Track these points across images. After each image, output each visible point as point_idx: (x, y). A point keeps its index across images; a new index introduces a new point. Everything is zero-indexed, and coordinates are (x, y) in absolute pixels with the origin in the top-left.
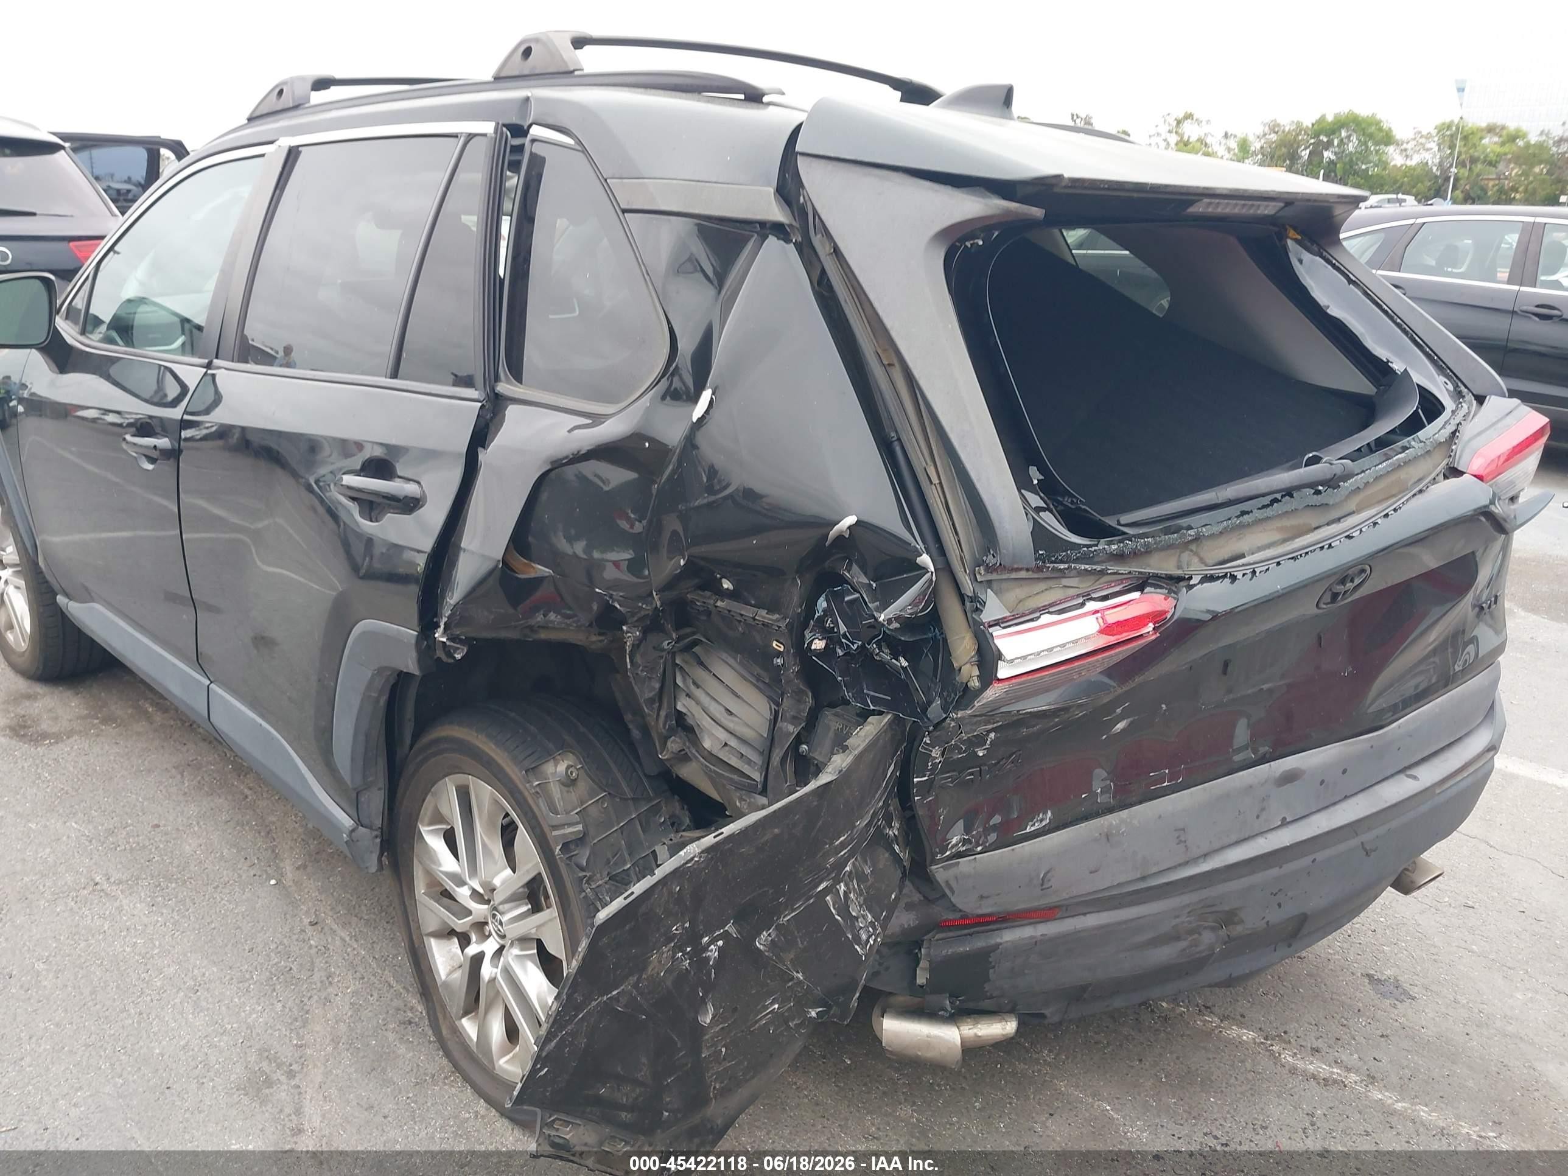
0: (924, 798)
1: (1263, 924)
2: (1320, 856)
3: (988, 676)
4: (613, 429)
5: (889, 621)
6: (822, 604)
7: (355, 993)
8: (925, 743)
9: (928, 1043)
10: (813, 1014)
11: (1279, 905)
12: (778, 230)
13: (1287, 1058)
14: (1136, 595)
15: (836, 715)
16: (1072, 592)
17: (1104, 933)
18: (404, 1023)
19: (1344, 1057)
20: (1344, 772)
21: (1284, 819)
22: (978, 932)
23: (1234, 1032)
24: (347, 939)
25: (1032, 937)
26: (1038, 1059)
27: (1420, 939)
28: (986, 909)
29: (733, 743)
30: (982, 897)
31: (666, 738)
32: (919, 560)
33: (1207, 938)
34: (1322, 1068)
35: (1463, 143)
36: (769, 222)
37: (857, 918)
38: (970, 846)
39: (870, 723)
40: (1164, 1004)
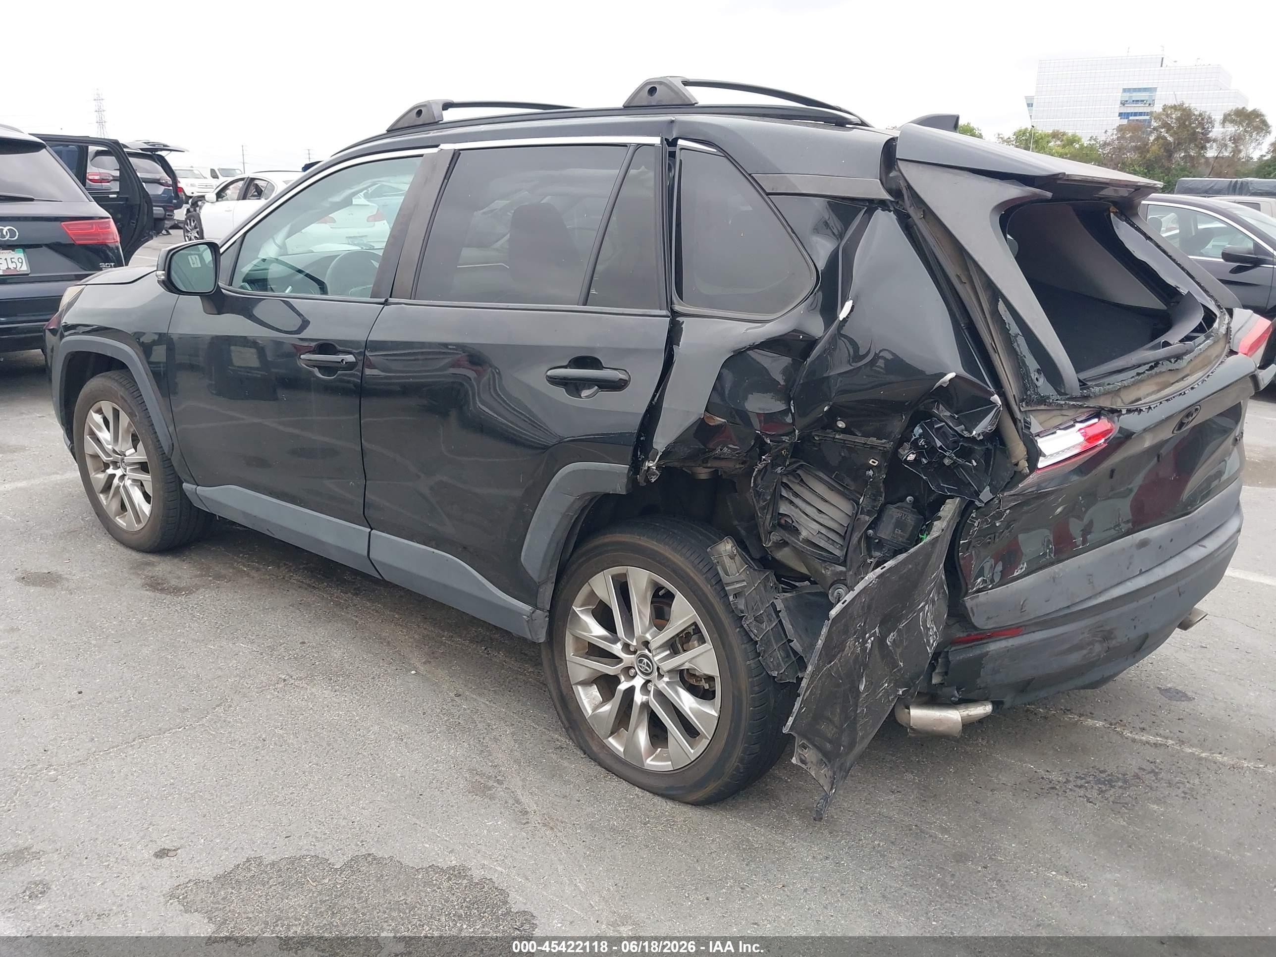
0: (964, 554)
1: (1126, 639)
2: (1159, 594)
3: (1033, 467)
4: (774, 327)
5: (979, 435)
6: (918, 431)
7: (513, 734)
8: (972, 517)
9: (940, 721)
10: (901, 692)
11: (1135, 627)
12: (883, 204)
13: (1127, 734)
14: (1096, 420)
15: (898, 508)
16: (1065, 418)
17: (1046, 642)
18: (558, 748)
19: (1161, 732)
20: (1172, 540)
21: (1141, 570)
22: (975, 645)
23: (1090, 722)
24: (487, 703)
25: (1006, 647)
26: (977, 744)
27: (1181, 667)
28: (990, 625)
29: (824, 531)
30: (988, 618)
31: (770, 533)
32: (992, 398)
33: (1098, 648)
34: (1152, 739)
35: (1034, 146)
36: (876, 199)
37: (929, 629)
38: (985, 585)
39: (948, 503)
40: (1041, 710)
